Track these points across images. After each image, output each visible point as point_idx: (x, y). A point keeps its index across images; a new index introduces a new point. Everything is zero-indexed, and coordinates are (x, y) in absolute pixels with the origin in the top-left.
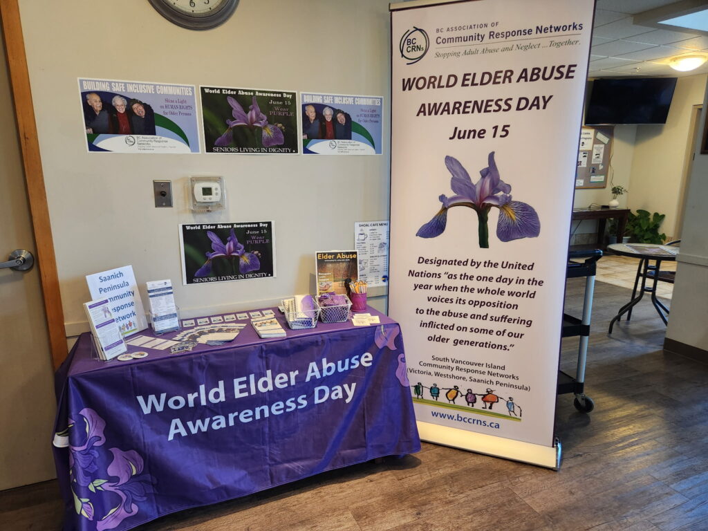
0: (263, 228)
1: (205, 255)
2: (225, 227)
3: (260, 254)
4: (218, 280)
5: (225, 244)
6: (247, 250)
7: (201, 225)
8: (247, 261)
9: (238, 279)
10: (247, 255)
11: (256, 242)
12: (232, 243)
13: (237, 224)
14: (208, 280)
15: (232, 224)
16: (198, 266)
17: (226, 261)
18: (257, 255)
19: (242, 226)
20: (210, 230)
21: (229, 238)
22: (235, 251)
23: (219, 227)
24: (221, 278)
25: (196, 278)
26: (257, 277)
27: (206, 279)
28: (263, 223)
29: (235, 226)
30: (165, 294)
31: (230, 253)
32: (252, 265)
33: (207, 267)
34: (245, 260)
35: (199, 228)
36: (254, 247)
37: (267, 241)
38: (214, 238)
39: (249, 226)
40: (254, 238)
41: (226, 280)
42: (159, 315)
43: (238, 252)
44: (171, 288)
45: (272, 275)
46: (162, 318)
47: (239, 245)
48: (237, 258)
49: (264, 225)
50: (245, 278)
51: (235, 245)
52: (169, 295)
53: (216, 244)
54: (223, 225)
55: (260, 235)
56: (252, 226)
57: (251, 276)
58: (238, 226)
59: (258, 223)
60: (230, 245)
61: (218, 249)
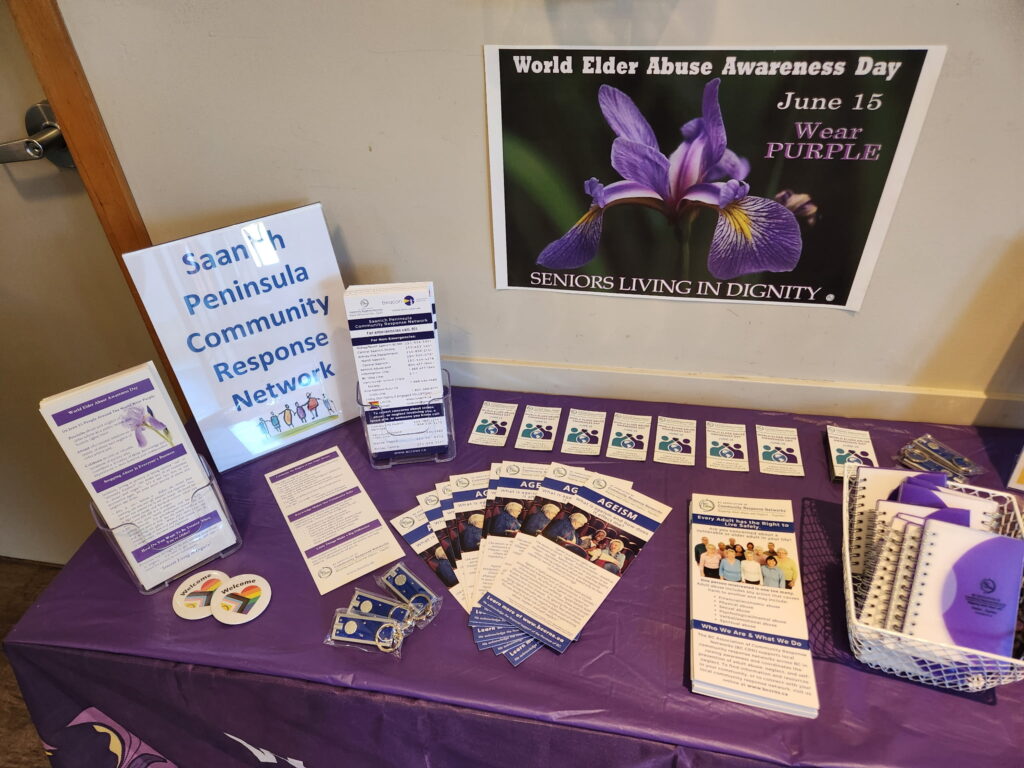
0: (871, 83)
1: (581, 188)
2: (682, 68)
3: (812, 209)
4: (616, 290)
5: (668, 149)
6: (758, 184)
7: (578, 56)
8: (748, 231)
9: (693, 294)
10: (756, 204)
11: (813, 152)
12: (698, 149)
13: (743, 56)
14: (583, 281)
15: (718, 58)
16: (551, 231)
17: (658, 220)
18: (799, 211)
19: (763, 69)
20: (616, 80)
21: (691, 125)
22: (704, 186)
23: (654, 67)
24: (628, 284)
25: (541, 269)
26: (774, 298)
27: (574, 280)
28: (879, 56)
29: (730, 67)
30: (407, 337)
31: (683, 187)
32: (768, 249)
33: (582, 235)
34: (740, 226)
35: (567, 67)
36: (795, 174)
37: (871, 152)
38: (627, 122)
39: (800, 68)
40: (807, 129)
41: (649, 292)
42: (383, 405)
43: (716, 192)
44: (426, 318)
45: (841, 300)
46: (391, 415)
47: (730, 157)
48: (708, 217)
49: (881, 69)
50: (723, 295)
51: (710, 160)
52: (422, 342)
53: (631, 148)
54: (675, 56)
55: (845, 117)
56: (814, 68)
57: (748, 289)
58: (746, 68)
59: (851, 57)
60: (690, 157)
61: (633, 168)
